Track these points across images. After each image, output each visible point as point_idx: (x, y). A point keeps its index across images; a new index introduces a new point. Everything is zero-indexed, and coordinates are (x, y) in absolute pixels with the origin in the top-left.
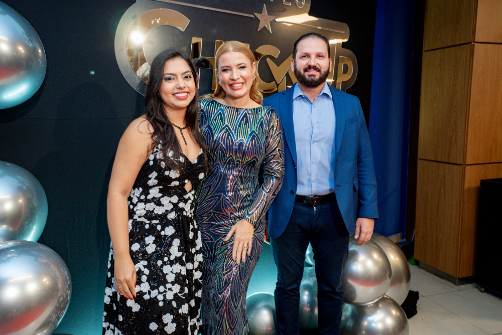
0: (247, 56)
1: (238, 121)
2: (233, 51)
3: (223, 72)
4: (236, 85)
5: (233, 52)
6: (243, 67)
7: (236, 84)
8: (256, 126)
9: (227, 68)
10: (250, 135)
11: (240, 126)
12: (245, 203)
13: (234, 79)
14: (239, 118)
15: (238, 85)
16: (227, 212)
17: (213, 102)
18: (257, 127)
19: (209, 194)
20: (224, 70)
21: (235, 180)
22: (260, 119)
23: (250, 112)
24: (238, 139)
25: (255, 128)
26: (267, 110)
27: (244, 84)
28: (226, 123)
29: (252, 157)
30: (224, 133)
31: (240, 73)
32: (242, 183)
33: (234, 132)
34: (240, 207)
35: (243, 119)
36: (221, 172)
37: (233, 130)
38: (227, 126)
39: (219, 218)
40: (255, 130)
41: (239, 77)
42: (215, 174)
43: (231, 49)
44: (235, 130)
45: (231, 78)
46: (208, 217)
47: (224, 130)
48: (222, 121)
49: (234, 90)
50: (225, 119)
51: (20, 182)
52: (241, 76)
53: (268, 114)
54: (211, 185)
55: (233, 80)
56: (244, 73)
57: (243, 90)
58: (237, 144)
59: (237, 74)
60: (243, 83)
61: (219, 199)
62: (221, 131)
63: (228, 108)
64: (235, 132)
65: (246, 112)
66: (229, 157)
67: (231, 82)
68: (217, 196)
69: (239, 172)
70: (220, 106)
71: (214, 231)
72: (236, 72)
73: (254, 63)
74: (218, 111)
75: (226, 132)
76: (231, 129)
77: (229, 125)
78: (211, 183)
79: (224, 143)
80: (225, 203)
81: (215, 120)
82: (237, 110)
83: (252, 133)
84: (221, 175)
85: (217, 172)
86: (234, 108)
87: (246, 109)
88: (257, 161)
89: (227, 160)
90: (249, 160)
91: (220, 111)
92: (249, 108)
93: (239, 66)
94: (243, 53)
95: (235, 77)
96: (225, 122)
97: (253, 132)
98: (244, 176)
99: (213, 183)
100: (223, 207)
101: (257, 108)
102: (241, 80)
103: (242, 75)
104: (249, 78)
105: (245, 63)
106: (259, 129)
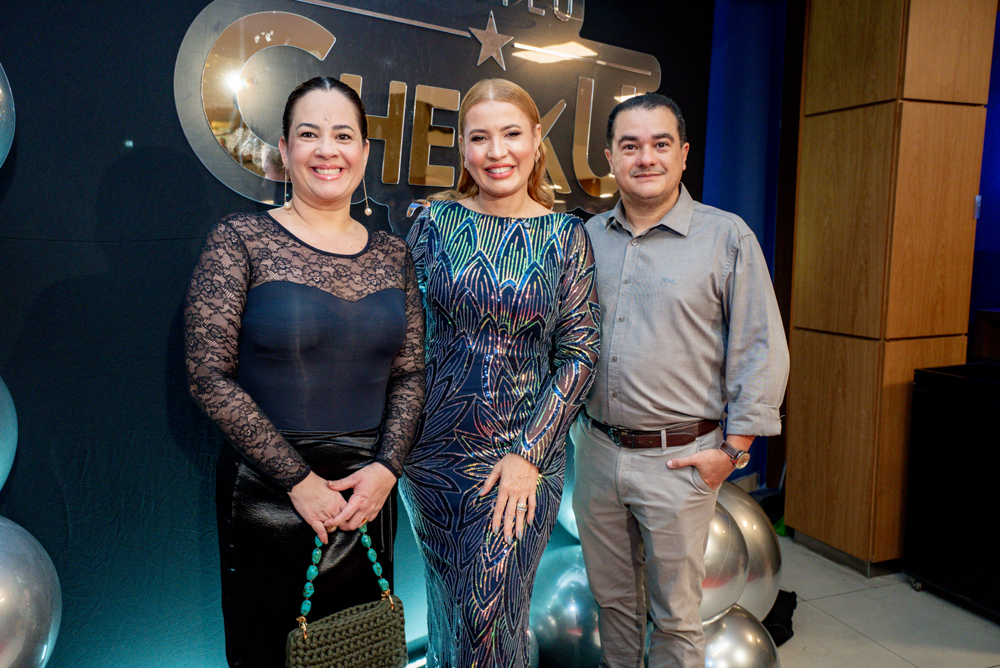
0: (524, 111)
1: (503, 244)
2: (495, 99)
3: (472, 143)
4: (498, 171)
5: (494, 103)
6: (515, 134)
7: (500, 167)
8: (540, 253)
9: (481, 135)
10: (528, 272)
11: (506, 254)
12: (523, 411)
13: (494, 156)
14: (506, 238)
15: (502, 170)
16: (485, 431)
17: (453, 206)
18: (542, 256)
19: (448, 395)
20: (475, 139)
21: (500, 364)
22: (550, 239)
23: (527, 225)
24: (503, 281)
25: (539, 257)
26: (565, 221)
27: (516, 169)
28: (478, 248)
29: (532, 318)
30: (473, 269)
31: (507, 145)
32: (515, 370)
33: (493, 267)
34: (511, 420)
35: (512, 240)
36: (470, 349)
37: (492, 261)
38: (480, 253)
39: (471, 445)
40: (538, 262)
41: (506, 153)
42: (460, 354)
43: (491, 94)
44: (497, 262)
45: (490, 155)
46: (447, 442)
47: (474, 264)
48: (470, 244)
49: (495, 179)
50: (476, 240)
52: (510, 153)
53: (567, 229)
54: (452, 376)
55: (493, 159)
56: (518, 145)
57: (514, 181)
58: (501, 291)
59: (500, 147)
60: (513, 167)
61: (468, 406)
62: (467, 264)
63: (483, 217)
64: (497, 267)
65: (519, 224)
66: (486, 318)
67: (489, 164)
68: (465, 399)
69: (508, 349)
70: (468, 214)
71: (460, 471)
72: (500, 144)
73: (538, 126)
74: (464, 225)
75: (477, 267)
76: (489, 260)
77: (484, 253)
78: (451, 372)
79: (473, 290)
80: (481, 414)
81: (457, 241)
82: (501, 221)
83: (532, 267)
84: (471, 355)
85: (462, 351)
86: (496, 218)
87: (520, 220)
88: (544, 325)
89: (481, 324)
90: (526, 322)
91: (468, 224)
92: (526, 217)
93: (507, 131)
94: (515, 104)
95: (498, 153)
96: (475, 245)
97: (535, 265)
98: (518, 356)
99: (456, 373)
100: (477, 422)
101: (542, 218)
102: (509, 161)
103: (512, 150)
104: (526, 156)
105: (519, 124)
106: (547, 259)
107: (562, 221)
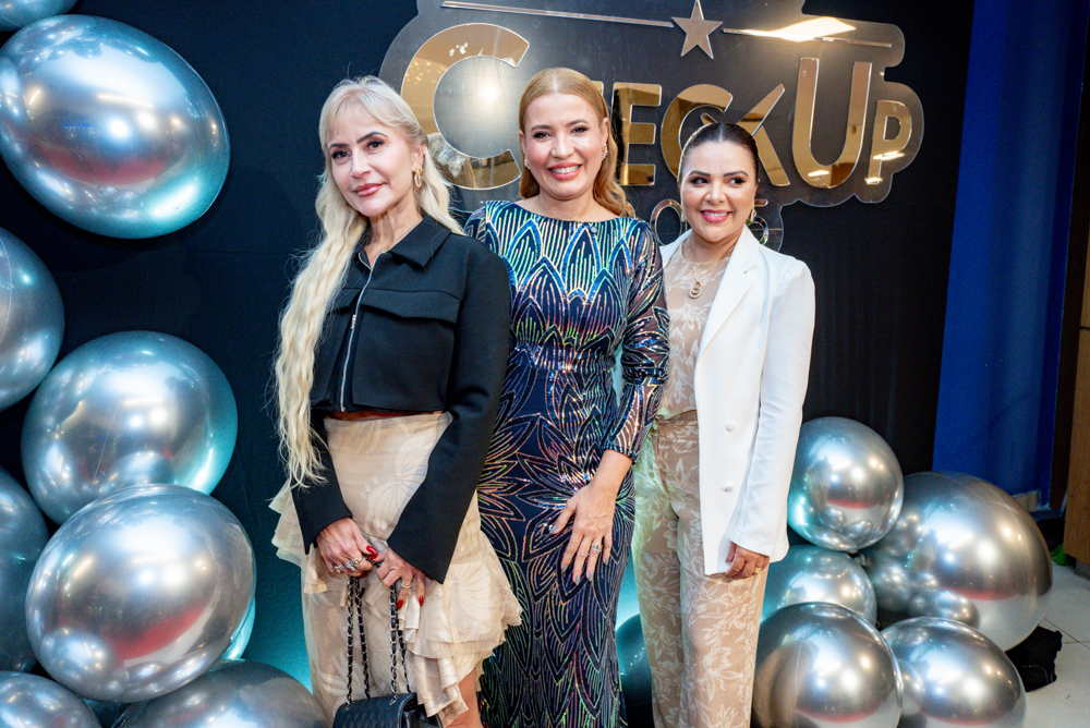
0: (592, 104)
1: (569, 250)
2: (560, 91)
3: (534, 141)
4: (563, 171)
5: (559, 95)
6: (582, 130)
7: (565, 167)
8: (609, 260)
9: (544, 130)
10: (598, 281)
11: (573, 261)
12: (591, 432)
13: (559, 155)
14: (572, 244)
15: (568, 170)
16: (551, 454)
17: (512, 208)
18: (611, 263)
19: (509, 415)
20: (539, 136)
21: (565, 381)
22: (619, 245)
23: (594, 230)
24: (571, 291)
25: (608, 265)
26: (632, 225)
27: (582, 167)
28: (542, 255)
29: (601, 332)
30: (538, 278)
31: (573, 142)
32: (581, 387)
33: (560, 275)
34: (578, 442)
35: (579, 246)
36: (533, 364)
37: (558, 268)
38: (544, 260)
39: (534, 469)
40: (607, 270)
41: (572, 150)
42: (520, 370)
43: (555, 86)
44: (564, 269)
45: (554, 153)
46: (509, 465)
47: (539, 271)
48: (533, 250)
49: (560, 180)
50: (539, 245)
51: (186, 374)
52: (577, 151)
53: (634, 234)
54: (512, 395)
55: (558, 158)
56: (585, 142)
57: (581, 182)
58: (569, 302)
59: (565, 144)
60: (579, 166)
61: (532, 425)
62: (531, 272)
63: (546, 220)
64: (564, 275)
65: (586, 228)
66: (550, 331)
67: (553, 163)
68: (527, 419)
69: (574, 364)
70: (528, 217)
71: (522, 497)
72: (565, 140)
73: (606, 120)
74: (525, 227)
75: (542, 275)
76: (555, 267)
77: (549, 259)
78: (511, 389)
79: (539, 300)
80: (545, 435)
81: (518, 247)
82: (566, 225)
83: (601, 277)
84: (533, 372)
85: (523, 366)
86: (556, 221)
87: (586, 224)
88: (613, 339)
89: (545, 337)
90: (595, 336)
91: (530, 228)
92: (592, 221)
93: (573, 127)
94: (582, 96)
95: (563, 150)
96: (539, 251)
97: (604, 273)
98: (584, 372)
99: (517, 390)
100: (542, 446)
101: (609, 222)
102: (576, 159)
103: (579, 147)
104: (594, 154)
105: (586, 119)
106: (616, 266)
107: (629, 225)
